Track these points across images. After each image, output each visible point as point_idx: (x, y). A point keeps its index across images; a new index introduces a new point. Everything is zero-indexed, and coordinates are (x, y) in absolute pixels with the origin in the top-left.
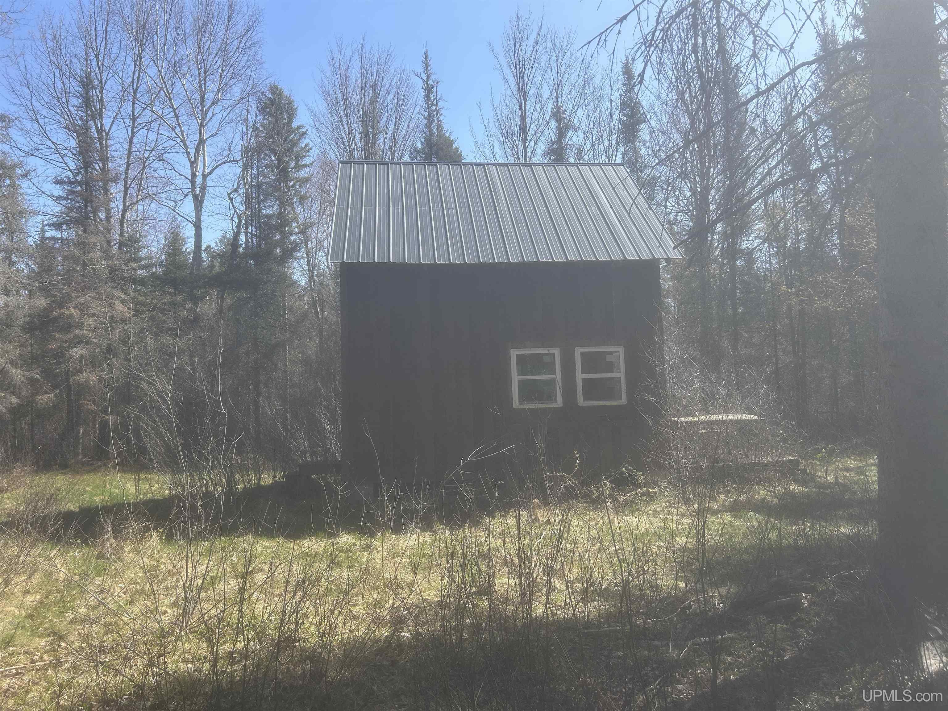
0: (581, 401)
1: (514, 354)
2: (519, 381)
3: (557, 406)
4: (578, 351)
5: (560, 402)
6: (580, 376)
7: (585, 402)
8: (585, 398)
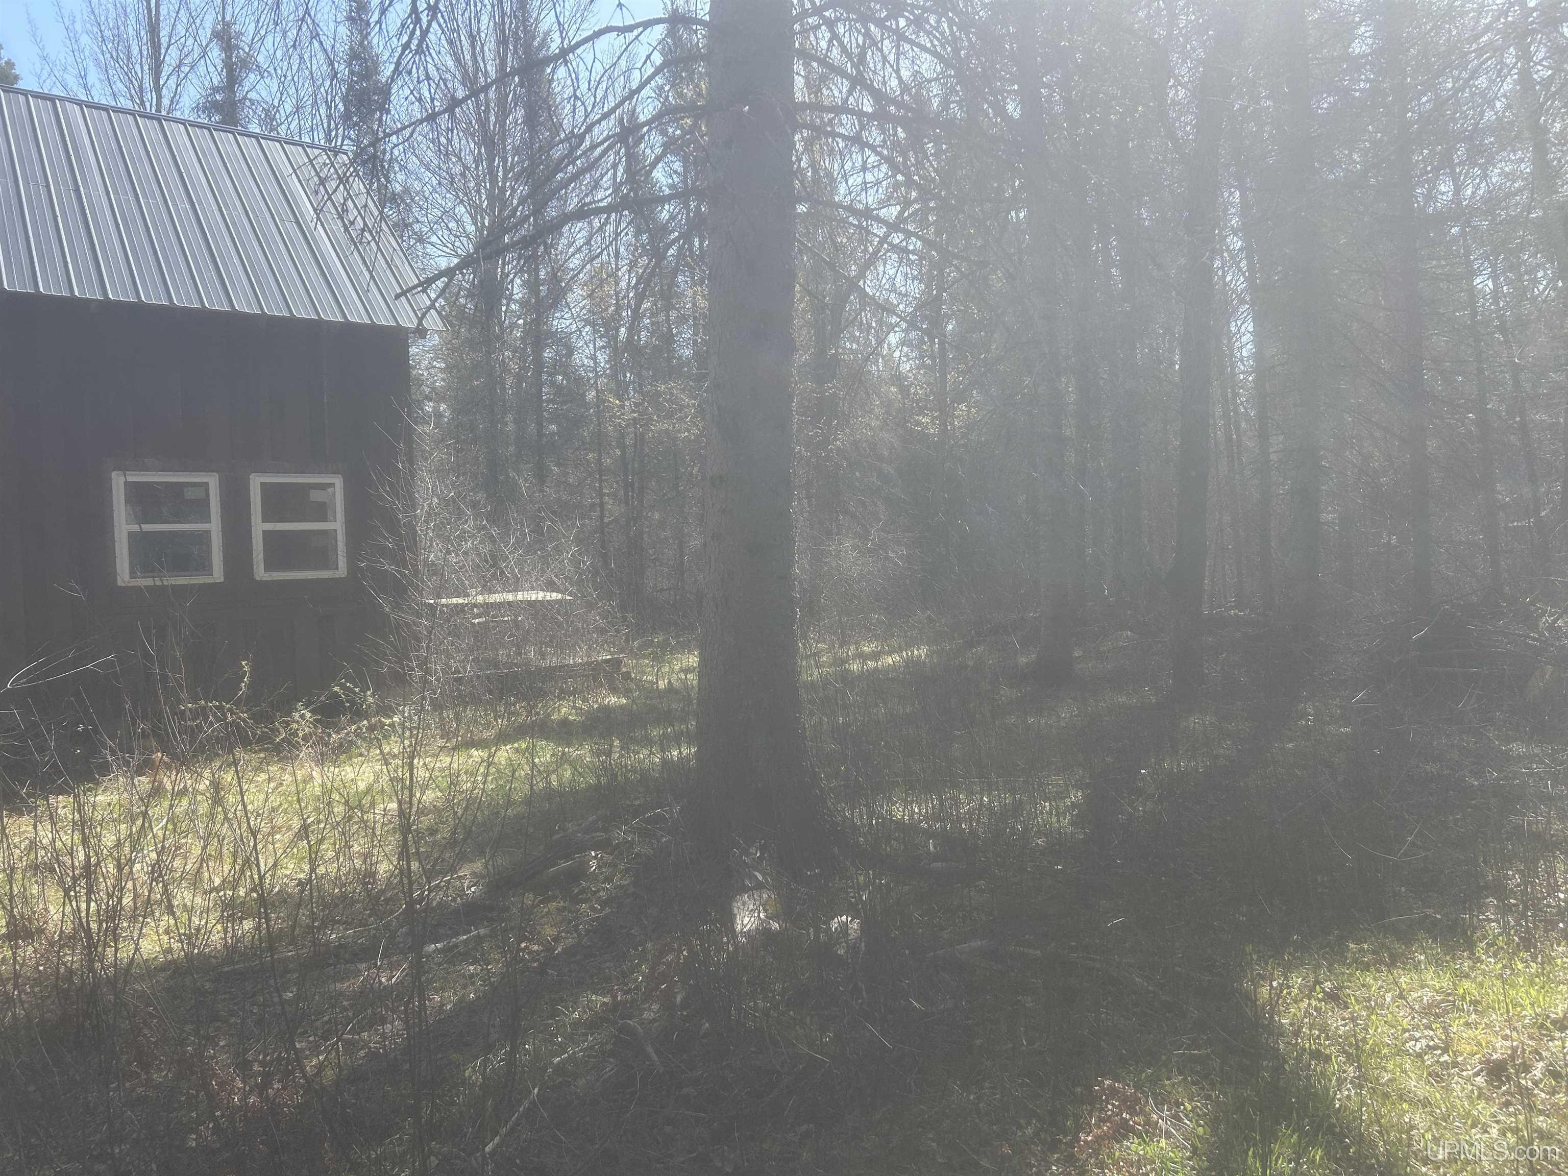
0: (260, 572)
1: (118, 482)
2: (131, 534)
3: (212, 581)
4: (256, 482)
5: (218, 574)
6: (259, 527)
7: (267, 574)
8: (269, 567)
